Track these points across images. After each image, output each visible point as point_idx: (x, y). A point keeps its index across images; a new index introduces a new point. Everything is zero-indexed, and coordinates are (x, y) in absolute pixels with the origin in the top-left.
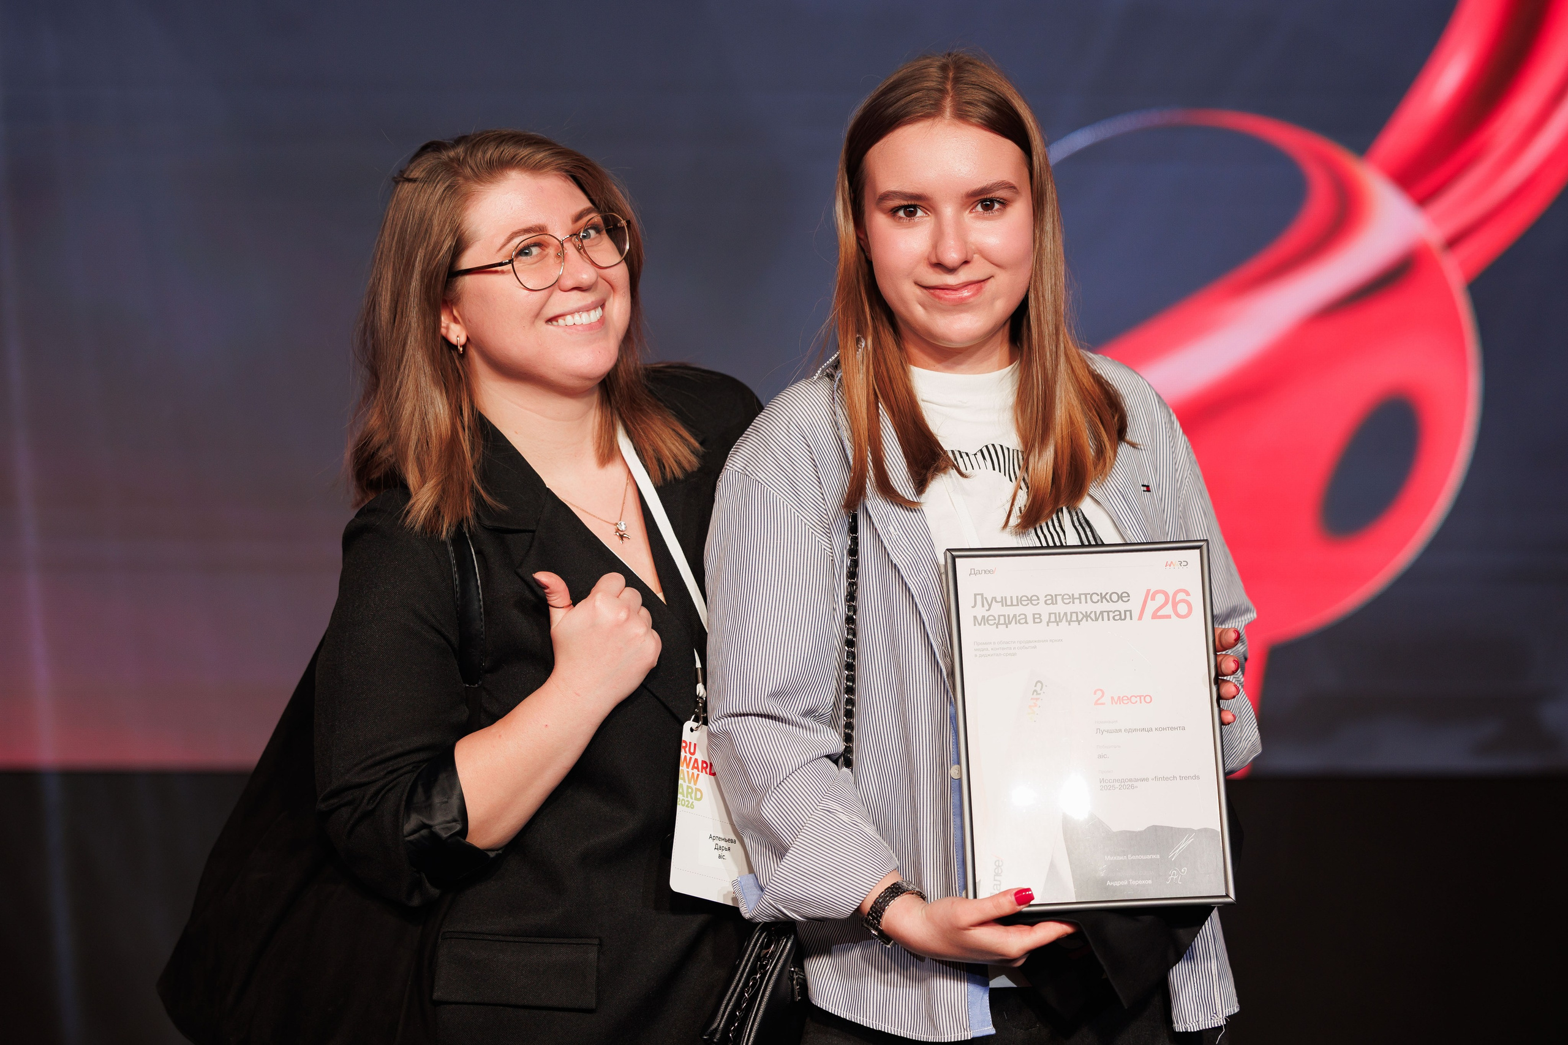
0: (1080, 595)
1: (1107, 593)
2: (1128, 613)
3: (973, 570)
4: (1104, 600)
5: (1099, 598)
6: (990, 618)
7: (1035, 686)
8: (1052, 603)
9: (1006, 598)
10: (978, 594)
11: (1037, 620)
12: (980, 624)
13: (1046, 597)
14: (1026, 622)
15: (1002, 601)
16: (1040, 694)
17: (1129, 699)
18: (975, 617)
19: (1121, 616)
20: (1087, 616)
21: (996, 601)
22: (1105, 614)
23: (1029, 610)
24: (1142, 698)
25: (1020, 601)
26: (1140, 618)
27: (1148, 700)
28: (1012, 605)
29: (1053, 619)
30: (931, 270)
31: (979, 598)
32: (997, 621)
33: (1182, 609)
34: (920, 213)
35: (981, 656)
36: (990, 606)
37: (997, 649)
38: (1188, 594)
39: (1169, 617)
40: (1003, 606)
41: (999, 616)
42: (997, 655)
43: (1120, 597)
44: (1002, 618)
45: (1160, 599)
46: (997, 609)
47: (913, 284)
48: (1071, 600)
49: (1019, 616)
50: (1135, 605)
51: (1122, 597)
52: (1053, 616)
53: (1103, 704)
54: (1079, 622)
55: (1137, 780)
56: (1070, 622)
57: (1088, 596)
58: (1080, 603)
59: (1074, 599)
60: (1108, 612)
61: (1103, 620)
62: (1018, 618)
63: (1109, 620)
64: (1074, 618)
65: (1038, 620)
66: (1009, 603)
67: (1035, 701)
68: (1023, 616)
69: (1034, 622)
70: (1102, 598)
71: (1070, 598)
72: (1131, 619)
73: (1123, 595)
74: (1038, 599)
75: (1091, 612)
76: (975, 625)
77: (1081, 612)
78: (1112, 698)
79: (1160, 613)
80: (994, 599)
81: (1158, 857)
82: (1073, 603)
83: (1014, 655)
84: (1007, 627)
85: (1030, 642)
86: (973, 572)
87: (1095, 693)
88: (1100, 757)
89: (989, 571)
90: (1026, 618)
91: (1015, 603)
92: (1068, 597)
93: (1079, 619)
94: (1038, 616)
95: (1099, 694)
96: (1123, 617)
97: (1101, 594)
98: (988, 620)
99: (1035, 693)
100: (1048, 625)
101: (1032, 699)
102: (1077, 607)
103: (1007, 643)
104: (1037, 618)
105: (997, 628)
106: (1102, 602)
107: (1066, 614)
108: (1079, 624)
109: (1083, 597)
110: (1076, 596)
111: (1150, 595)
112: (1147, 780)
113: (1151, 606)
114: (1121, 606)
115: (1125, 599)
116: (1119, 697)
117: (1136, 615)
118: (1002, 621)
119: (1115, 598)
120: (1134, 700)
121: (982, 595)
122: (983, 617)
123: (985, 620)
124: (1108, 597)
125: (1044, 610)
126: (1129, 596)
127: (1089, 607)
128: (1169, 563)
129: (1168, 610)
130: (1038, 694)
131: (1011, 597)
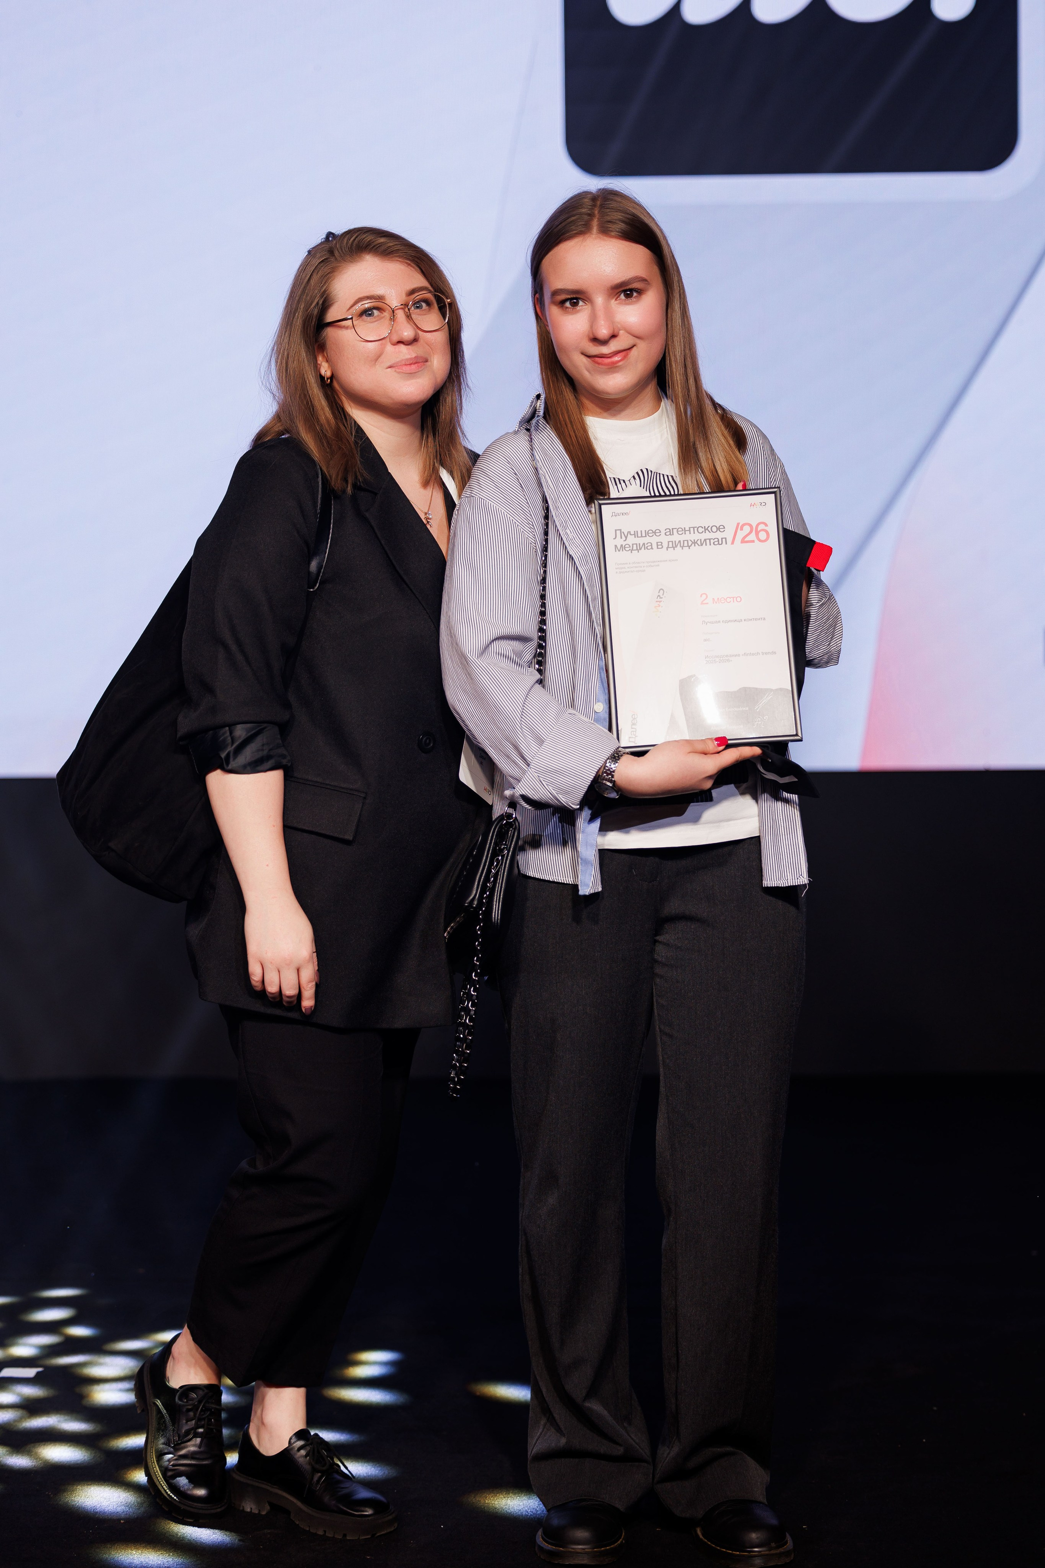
0: (690, 528)
1: (709, 527)
2: (724, 540)
3: (614, 513)
4: (707, 531)
5: (703, 529)
6: (627, 546)
7: (659, 593)
8: (670, 534)
9: (637, 531)
10: (618, 530)
11: (659, 547)
12: (619, 551)
13: (665, 530)
14: (652, 548)
15: (635, 534)
16: (662, 598)
17: (726, 600)
18: (616, 546)
19: (719, 542)
20: (694, 543)
21: (630, 534)
22: (708, 541)
23: (654, 540)
24: (735, 599)
25: (647, 533)
26: (733, 543)
27: (739, 599)
28: (642, 536)
29: (671, 545)
30: (591, 344)
31: (618, 532)
32: (631, 548)
33: (763, 536)
34: (581, 303)
35: (620, 573)
36: (626, 537)
37: (631, 567)
38: (766, 525)
39: (753, 541)
40: (635, 537)
41: (633, 544)
42: (632, 572)
43: (718, 529)
44: (635, 546)
45: (747, 529)
46: (631, 540)
47: (581, 355)
48: (684, 532)
49: (647, 544)
50: (729, 534)
51: (719, 529)
52: (671, 543)
53: (707, 603)
54: (688, 546)
55: (731, 656)
56: (682, 547)
57: (696, 529)
58: (690, 533)
59: (685, 531)
60: (710, 539)
61: (706, 545)
62: (646, 546)
63: (710, 545)
64: (686, 544)
65: (661, 547)
66: (639, 535)
67: (658, 603)
68: (650, 544)
69: (658, 548)
70: (705, 530)
71: (683, 531)
72: (726, 544)
73: (721, 527)
74: (660, 532)
75: (698, 540)
76: (616, 551)
77: (690, 540)
78: (713, 599)
79: (746, 539)
80: (629, 532)
81: (747, 709)
82: (685, 534)
83: (644, 571)
84: (638, 552)
85: (654, 562)
86: (614, 515)
87: (701, 596)
88: (705, 640)
89: (626, 514)
90: (651, 545)
91: (644, 535)
92: (681, 530)
93: (689, 545)
94: (660, 544)
95: (704, 596)
96: (720, 543)
97: (705, 527)
98: (625, 548)
99: (659, 597)
100: (667, 550)
101: (657, 601)
102: (688, 537)
103: (639, 563)
104: (659, 545)
105: (631, 552)
106: (705, 532)
107: (680, 541)
108: (689, 548)
109: (692, 529)
110: (687, 529)
111: (739, 527)
112: (739, 655)
113: (741, 535)
114: (719, 535)
115: (721, 530)
116: (718, 599)
117: (729, 541)
118: (635, 548)
119: (714, 529)
120: (728, 600)
121: (621, 530)
122: (622, 545)
123: (623, 547)
124: (709, 529)
125: (664, 539)
126: (724, 528)
127: (696, 536)
128: (753, 504)
129: (752, 537)
130: (660, 598)
131: (641, 531)
